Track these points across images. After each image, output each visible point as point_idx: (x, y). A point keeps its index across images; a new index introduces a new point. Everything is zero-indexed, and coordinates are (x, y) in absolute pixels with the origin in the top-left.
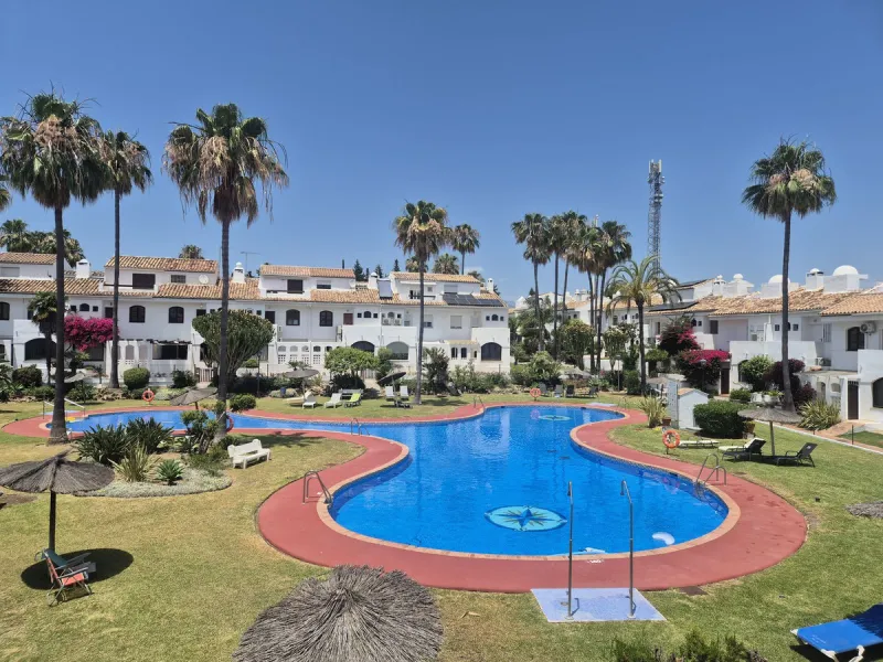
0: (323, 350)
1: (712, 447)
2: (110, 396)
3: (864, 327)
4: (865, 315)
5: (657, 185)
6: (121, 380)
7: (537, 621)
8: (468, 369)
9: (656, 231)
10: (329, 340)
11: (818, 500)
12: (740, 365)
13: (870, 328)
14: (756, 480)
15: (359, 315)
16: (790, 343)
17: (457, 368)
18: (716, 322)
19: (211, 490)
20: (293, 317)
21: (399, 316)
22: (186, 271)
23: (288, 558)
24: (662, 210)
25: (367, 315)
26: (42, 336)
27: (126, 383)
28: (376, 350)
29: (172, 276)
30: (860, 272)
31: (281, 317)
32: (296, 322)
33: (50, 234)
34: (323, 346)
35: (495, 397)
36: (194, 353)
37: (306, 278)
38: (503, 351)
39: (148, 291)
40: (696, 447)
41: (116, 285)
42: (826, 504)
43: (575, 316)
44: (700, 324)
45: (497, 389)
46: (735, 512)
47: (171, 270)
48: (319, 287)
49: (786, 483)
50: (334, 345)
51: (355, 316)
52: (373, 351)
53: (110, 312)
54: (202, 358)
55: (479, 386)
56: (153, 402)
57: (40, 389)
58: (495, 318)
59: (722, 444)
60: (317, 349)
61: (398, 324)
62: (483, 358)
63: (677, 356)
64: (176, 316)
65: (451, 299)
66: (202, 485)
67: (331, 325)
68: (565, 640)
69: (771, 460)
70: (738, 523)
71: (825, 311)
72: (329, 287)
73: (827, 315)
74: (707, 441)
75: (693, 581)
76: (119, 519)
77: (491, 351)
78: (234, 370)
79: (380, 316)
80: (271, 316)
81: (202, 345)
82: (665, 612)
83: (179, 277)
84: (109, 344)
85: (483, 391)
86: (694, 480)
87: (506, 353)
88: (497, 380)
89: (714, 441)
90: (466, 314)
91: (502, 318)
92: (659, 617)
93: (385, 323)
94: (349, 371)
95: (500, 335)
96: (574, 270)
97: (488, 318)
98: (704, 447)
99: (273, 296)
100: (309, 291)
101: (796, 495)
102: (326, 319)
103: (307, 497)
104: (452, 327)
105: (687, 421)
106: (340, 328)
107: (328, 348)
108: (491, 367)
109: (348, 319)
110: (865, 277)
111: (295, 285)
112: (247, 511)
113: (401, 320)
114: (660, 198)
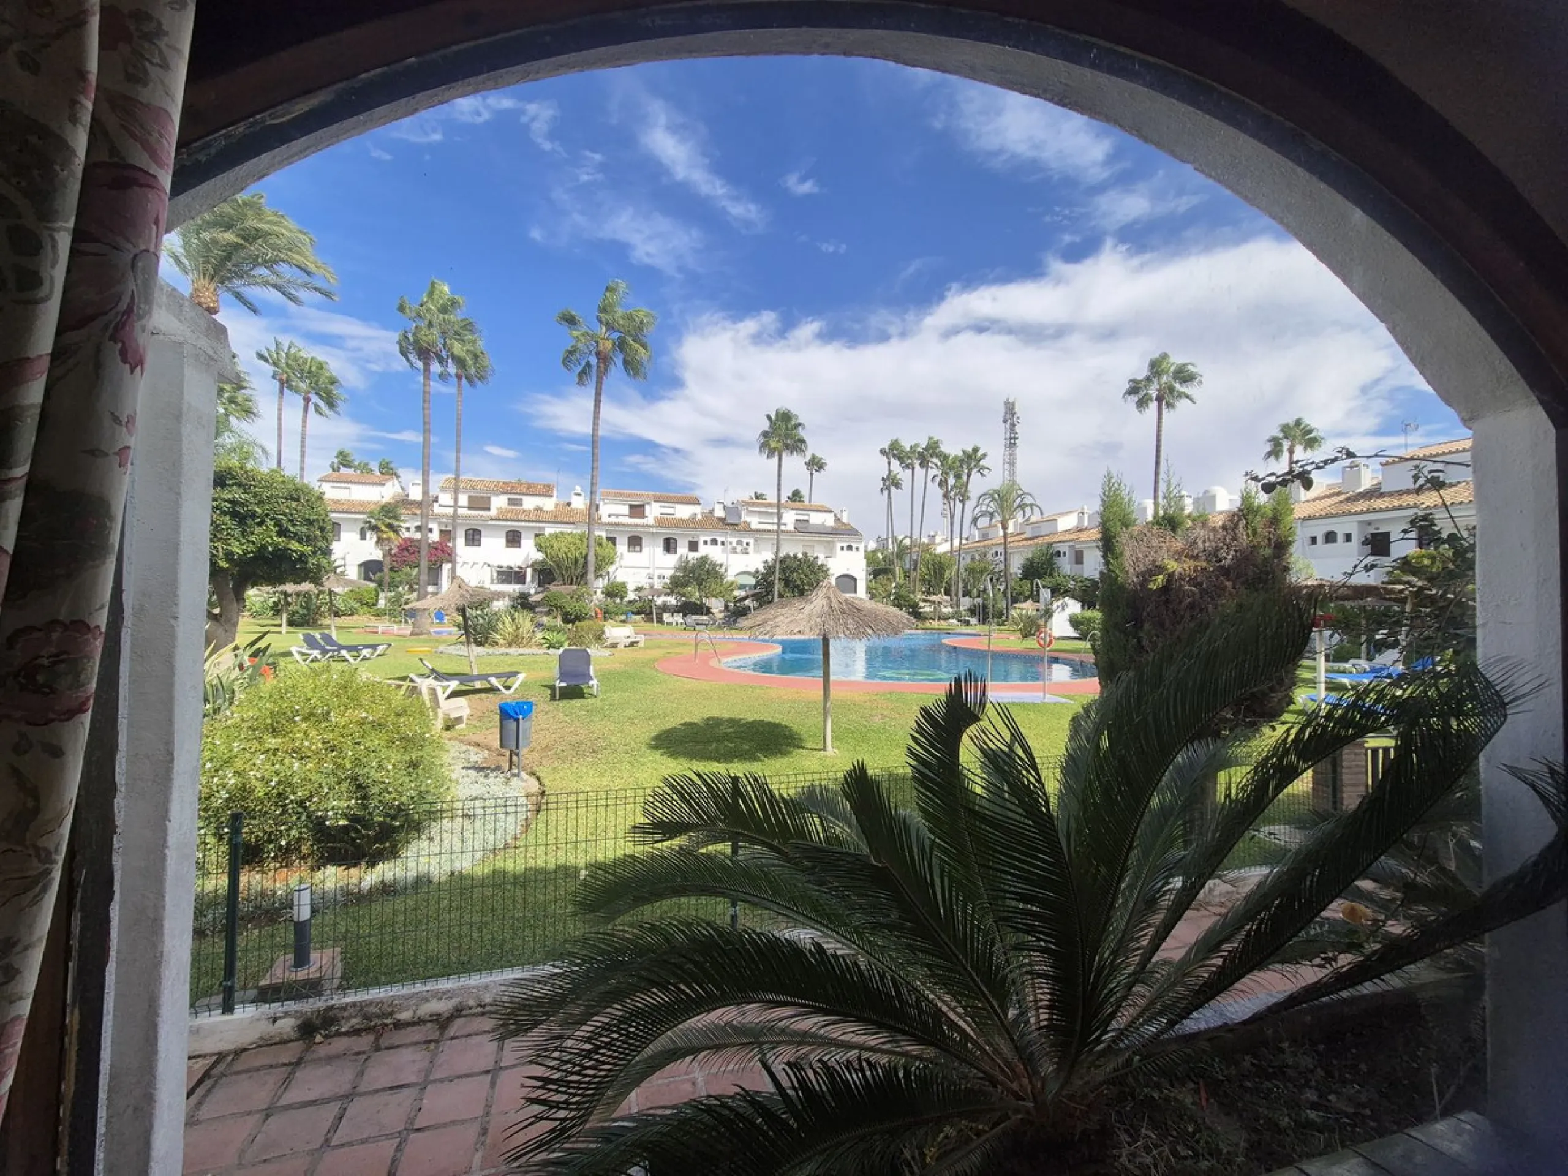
0: (667, 578)
5: (1013, 425)
10: (673, 568)
15: (705, 542)
18: (1081, 552)
20: (635, 543)
21: (748, 544)
22: (523, 494)
24: (1018, 451)
25: (714, 542)
26: (381, 557)
29: (509, 499)
31: (623, 543)
32: (638, 548)
34: (668, 574)
37: (648, 503)
38: (858, 582)
39: (483, 513)
44: (1065, 554)
47: (508, 490)
48: (663, 511)
51: (701, 543)
53: (446, 534)
58: (850, 548)
61: (746, 551)
64: (513, 539)
65: (803, 527)
67: (676, 552)
72: (673, 512)
77: (846, 582)
79: (727, 543)
80: (612, 541)
83: (516, 499)
84: (446, 566)
87: (862, 586)
90: (819, 544)
91: (857, 549)
93: (734, 551)
95: (855, 566)
97: (842, 548)
99: (613, 520)
100: (652, 517)
102: (670, 546)
106: (685, 555)
109: (694, 546)
111: (638, 510)
113: (751, 549)
114: (1015, 438)
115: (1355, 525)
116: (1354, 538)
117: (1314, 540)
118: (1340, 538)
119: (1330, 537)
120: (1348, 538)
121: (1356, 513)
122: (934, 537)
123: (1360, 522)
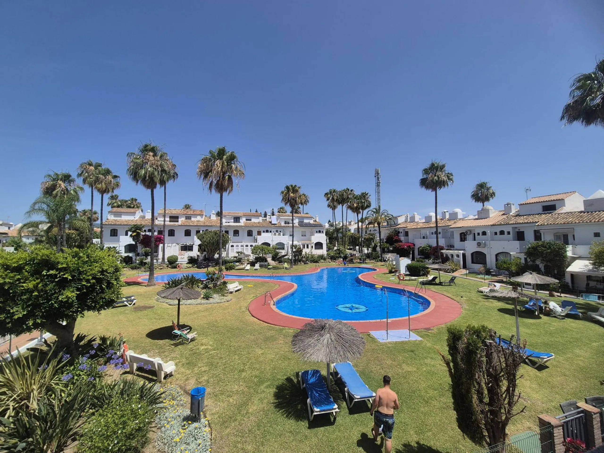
0: (249, 246)
1: (415, 280)
2: (162, 267)
3: (467, 232)
4: (467, 227)
5: (378, 178)
6: (166, 261)
7: (375, 342)
8: (310, 253)
9: (379, 196)
10: (252, 242)
11: (462, 297)
12: (419, 248)
13: (469, 233)
14: (436, 291)
15: (264, 232)
16: (439, 239)
17: (306, 252)
18: (408, 232)
19: (225, 302)
20: (236, 233)
21: (280, 232)
22: (190, 215)
23: (269, 325)
24: (381, 188)
25: (267, 231)
26: (134, 243)
27: (168, 261)
28: (271, 246)
29: (186, 217)
30: (463, 211)
31: (231, 233)
32: (237, 235)
33: (129, 200)
34: (249, 244)
35: (322, 265)
36: (196, 248)
37: (241, 217)
38: (323, 245)
39: (176, 223)
40: (410, 280)
41: (164, 221)
42: (465, 298)
43: (349, 231)
44: (401, 232)
45: (322, 261)
46: (433, 303)
47: (185, 214)
48: (246, 220)
49: (448, 292)
50: (254, 244)
51: (262, 231)
52: (270, 246)
53: (160, 232)
54: (199, 251)
55: (315, 260)
56: (181, 270)
57: (132, 265)
58: (320, 232)
59: (419, 279)
60: (247, 246)
61: (279, 234)
62: (315, 249)
63: (393, 246)
64: (188, 233)
65: (301, 224)
66: (221, 300)
67: (252, 236)
68: (389, 347)
69: (440, 284)
70: (435, 306)
71: (451, 227)
72: (251, 220)
73: (452, 228)
74: (413, 278)
75: (427, 327)
76: (194, 313)
77: (319, 245)
78: (214, 255)
79: (272, 232)
80: (227, 232)
81: (199, 245)
82: (421, 337)
83: (188, 217)
84: (161, 245)
85: (316, 262)
86: (413, 292)
87: (325, 246)
88: (322, 257)
89: (416, 278)
90: (307, 230)
91: (323, 232)
92: (420, 339)
93: (275, 234)
94: (261, 255)
95: (322, 238)
96: (350, 211)
97: (317, 232)
98: (412, 280)
99: (228, 224)
100: (243, 221)
101: (453, 296)
102: (250, 233)
103: (265, 303)
104: (302, 236)
105: (403, 270)
106: (256, 237)
107: (251, 246)
108: (319, 252)
109: (259, 233)
110: (464, 213)
111: (237, 219)
112: (244, 309)
113: (282, 234)
114: (379, 183)
115: (511, 228)
116: (511, 233)
117: (496, 233)
118: (506, 233)
119: (502, 233)
120: (509, 233)
121: (511, 224)
122: (350, 222)
123: (513, 228)
